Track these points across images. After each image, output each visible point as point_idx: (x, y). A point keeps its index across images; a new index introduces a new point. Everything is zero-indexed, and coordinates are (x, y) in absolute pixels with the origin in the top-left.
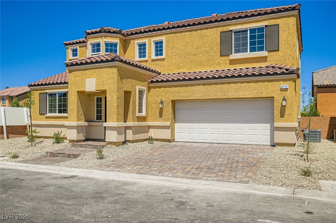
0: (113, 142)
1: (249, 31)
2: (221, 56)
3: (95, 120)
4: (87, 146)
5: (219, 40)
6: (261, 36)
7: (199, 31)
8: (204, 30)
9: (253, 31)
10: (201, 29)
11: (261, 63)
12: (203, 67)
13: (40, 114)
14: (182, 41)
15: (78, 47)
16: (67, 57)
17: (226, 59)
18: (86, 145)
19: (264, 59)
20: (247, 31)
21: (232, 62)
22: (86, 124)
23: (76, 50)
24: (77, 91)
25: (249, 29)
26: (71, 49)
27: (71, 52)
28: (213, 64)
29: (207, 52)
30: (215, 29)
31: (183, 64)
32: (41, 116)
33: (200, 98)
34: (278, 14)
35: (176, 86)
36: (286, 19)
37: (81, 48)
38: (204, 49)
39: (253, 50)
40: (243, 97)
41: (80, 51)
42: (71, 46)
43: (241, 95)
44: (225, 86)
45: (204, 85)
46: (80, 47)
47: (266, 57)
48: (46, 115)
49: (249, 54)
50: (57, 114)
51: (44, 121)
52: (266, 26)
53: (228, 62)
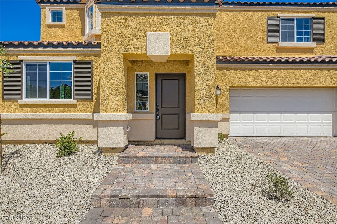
0: (208, 148)
1: (296, 21)
2: (267, 42)
3: (135, 110)
4: (159, 159)
5: (265, 26)
6: (307, 28)
7: (242, 13)
8: (249, 12)
9: (300, 21)
10: (246, 11)
11: (307, 54)
12: (248, 53)
13: (4, 100)
14: (222, 21)
15: (64, 8)
16: (41, 21)
17: (273, 46)
18: (155, 157)
19: (310, 50)
20: (294, 20)
21: (280, 50)
22: (130, 116)
23: (60, 13)
24: (123, 55)
25: (295, 18)
26: (49, 9)
27: (50, 14)
28: (259, 51)
29: (252, 37)
30: (260, 13)
31: (224, 47)
32: (6, 103)
33: (267, 85)
34: (325, 7)
35: (235, 69)
36: (330, 14)
37: (70, 11)
38: (248, 33)
39: (300, 40)
40: (316, 85)
41: (67, 15)
42: (50, 4)
43: (315, 82)
44: (297, 72)
45: (272, 69)
46: (66, 9)
47: (312, 49)
48: (20, 102)
49: (295, 44)
50: (48, 100)
51: (15, 112)
52: (313, 18)
53: (275, 50)
